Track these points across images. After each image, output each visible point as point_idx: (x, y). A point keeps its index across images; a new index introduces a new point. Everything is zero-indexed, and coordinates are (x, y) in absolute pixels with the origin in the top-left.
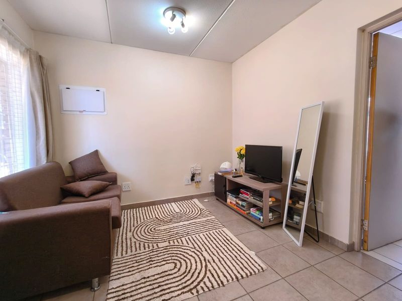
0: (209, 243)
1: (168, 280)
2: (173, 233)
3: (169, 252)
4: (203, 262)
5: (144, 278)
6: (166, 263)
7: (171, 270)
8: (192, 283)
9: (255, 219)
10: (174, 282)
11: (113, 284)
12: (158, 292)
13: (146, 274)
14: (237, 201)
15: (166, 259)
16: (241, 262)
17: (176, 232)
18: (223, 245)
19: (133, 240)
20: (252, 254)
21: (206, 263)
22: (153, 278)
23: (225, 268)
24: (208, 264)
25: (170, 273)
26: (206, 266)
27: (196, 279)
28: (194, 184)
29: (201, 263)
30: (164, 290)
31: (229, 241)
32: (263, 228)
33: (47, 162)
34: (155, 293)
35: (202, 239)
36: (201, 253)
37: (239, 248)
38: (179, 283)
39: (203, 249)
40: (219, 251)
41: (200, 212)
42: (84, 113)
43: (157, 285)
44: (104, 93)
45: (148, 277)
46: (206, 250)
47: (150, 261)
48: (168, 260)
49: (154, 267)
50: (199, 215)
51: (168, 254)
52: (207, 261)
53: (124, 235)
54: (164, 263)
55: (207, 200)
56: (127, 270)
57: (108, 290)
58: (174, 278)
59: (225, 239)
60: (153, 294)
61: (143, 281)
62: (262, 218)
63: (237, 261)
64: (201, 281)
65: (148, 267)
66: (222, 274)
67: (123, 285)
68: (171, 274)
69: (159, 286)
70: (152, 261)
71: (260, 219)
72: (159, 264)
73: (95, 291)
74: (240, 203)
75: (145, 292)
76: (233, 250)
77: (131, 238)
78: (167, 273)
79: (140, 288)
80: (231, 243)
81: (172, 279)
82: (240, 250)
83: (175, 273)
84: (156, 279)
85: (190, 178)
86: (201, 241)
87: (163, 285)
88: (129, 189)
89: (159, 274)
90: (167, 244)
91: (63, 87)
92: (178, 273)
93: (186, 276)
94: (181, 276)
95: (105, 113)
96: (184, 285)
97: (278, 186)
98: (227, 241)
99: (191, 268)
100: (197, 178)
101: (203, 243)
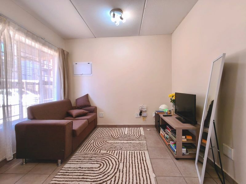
0: (129, 158)
1: (90, 173)
2: (113, 146)
3: (103, 157)
4: (116, 170)
5: (80, 168)
6: (97, 163)
7: (96, 168)
8: (100, 180)
9: (172, 150)
10: (92, 176)
11: (67, 166)
12: (81, 178)
13: (82, 166)
14: (165, 134)
15: (98, 161)
16: (140, 179)
17: (115, 146)
18: (136, 163)
19: (92, 145)
20: (153, 176)
21: (117, 171)
22: (84, 169)
23: (126, 178)
24: (118, 172)
25: (94, 169)
26: (116, 173)
27: (104, 179)
28: (142, 118)
29: (115, 170)
30: (84, 178)
31: (143, 161)
32: (177, 159)
33: (64, 99)
34: (79, 178)
35: (127, 155)
36: (119, 164)
37: (146, 168)
38: (94, 177)
39: (122, 161)
40: (131, 166)
41: (139, 137)
42: (83, 75)
43: (82, 174)
44: (91, 64)
45: (82, 168)
46: (124, 163)
47: (90, 159)
48: (99, 162)
49: (89, 163)
50: (137, 139)
51: (101, 158)
52: (119, 170)
53: (90, 141)
54: (96, 162)
55: (149, 130)
56: (77, 161)
57: (63, 168)
58: (94, 173)
59: (141, 159)
60: (78, 178)
61: (79, 169)
62: (175, 150)
63: (138, 177)
64: (106, 181)
65: (86, 162)
66: (121, 181)
67: (69, 168)
68: (94, 171)
69: (83, 175)
70: (91, 159)
71: (175, 151)
72: (93, 162)
73: (58, 166)
74: (166, 135)
75: (75, 175)
76: (141, 168)
77: (91, 144)
78: (92, 169)
79: (75, 173)
80: (143, 163)
81: (93, 173)
82: (146, 170)
83: (96, 171)
84: (85, 171)
85: (139, 113)
86: (125, 155)
87: (85, 175)
88: (102, 116)
89: (88, 168)
90: (105, 152)
91: (74, 63)
92: (98, 171)
93: (100, 175)
94: (98, 173)
95: (92, 75)
96: (95, 180)
97: (194, 127)
98: (142, 161)
99: (106, 171)
100: (143, 114)
101: (125, 157)
